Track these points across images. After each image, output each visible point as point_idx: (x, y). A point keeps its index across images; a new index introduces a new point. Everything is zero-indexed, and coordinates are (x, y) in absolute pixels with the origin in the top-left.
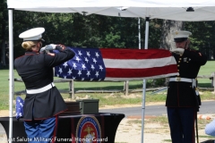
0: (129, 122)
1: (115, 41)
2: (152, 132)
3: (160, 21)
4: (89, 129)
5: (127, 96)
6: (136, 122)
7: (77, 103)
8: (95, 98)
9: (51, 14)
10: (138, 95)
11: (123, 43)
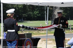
0: (42, 41)
1: (37, 14)
2: (50, 44)
3: (52, 7)
4: (28, 43)
5: (41, 32)
6: (44, 41)
7: (24, 34)
8: (31, 33)
9: (15, 5)
10: (45, 32)
11: (40, 14)
